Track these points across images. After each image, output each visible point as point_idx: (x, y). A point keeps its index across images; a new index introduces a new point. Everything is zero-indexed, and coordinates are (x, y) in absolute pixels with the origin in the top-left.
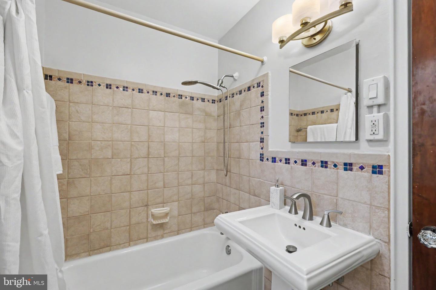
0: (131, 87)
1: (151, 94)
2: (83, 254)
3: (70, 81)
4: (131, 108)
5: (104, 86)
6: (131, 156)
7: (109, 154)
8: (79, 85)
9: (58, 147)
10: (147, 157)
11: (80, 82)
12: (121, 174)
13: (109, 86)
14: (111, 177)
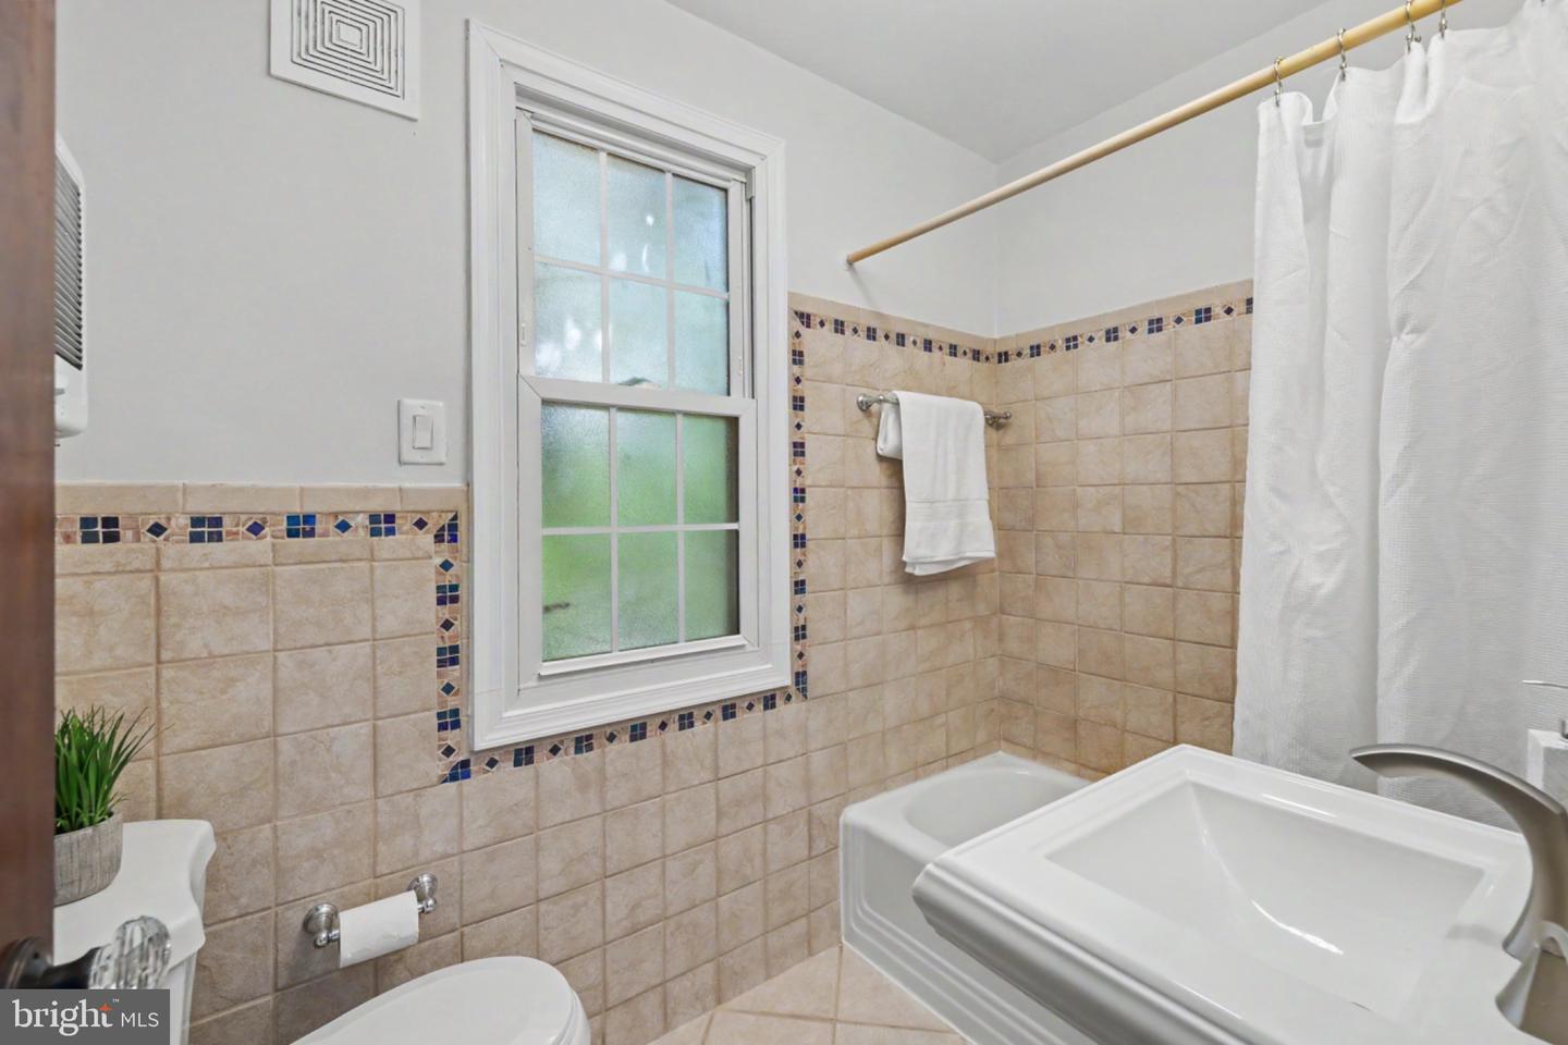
0: (1169, 315)
1: (1239, 314)
2: (1066, 764)
3: (1036, 350)
4: (1170, 380)
5: (1100, 338)
6: (1176, 528)
7: (1116, 522)
8: (1053, 353)
9: (986, 504)
10: (1228, 535)
11: (1053, 347)
12: (1146, 579)
13: (1112, 335)
14: (1121, 586)
